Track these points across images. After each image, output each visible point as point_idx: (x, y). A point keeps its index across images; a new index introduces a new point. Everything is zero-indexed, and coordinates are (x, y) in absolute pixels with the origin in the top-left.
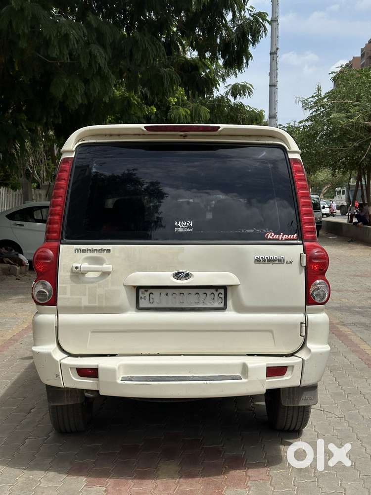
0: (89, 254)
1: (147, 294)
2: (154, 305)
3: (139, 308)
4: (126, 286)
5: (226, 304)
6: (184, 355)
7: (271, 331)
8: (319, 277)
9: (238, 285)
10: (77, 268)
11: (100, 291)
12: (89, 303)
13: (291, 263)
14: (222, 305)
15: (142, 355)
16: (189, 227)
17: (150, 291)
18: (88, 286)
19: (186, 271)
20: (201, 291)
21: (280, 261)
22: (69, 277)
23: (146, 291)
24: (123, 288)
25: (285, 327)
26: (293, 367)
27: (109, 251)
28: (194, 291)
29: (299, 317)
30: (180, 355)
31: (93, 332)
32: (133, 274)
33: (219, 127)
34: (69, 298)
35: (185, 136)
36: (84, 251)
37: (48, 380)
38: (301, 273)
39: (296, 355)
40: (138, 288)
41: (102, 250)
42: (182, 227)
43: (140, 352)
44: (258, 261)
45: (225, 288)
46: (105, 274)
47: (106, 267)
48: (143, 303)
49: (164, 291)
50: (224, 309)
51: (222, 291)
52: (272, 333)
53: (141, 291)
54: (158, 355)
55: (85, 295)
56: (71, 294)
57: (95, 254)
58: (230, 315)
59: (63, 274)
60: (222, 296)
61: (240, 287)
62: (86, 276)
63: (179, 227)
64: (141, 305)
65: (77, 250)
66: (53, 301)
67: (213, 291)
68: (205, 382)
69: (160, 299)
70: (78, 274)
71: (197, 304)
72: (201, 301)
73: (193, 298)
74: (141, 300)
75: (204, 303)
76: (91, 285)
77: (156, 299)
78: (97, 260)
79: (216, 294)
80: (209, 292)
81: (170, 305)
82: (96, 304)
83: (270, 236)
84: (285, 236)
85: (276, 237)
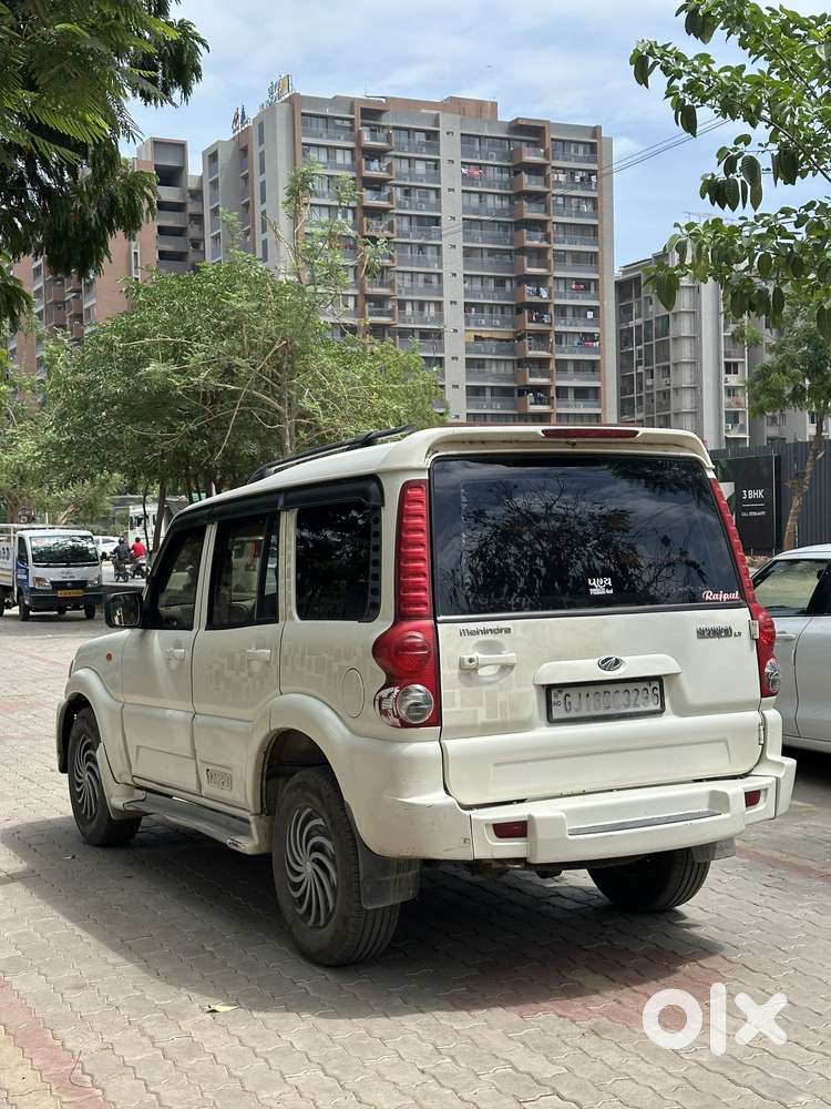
0: (482, 637)
1: (561, 698)
2: (573, 714)
3: (551, 721)
4: (537, 686)
5: (663, 705)
6: (618, 790)
7: (724, 741)
9: (677, 674)
10: (471, 660)
11: (501, 697)
12: (488, 717)
13: (740, 634)
14: (658, 707)
15: (562, 796)
16: (607, 587)
17: (565, 691)
18: (485, 688)
19: (615, 656)
20: (631, 687)
21: (727, 632)
22: (456, 677)
23: (560, 692)
24: (533, 688)
25: (741, 731)
26: (766, 790)
27: (508, 631)
28: (621, 687)
29: (755, 716)
30: (612, 790)
31: (496, 765)
32: (544, 666)
33: (637, 432)
34: (458, 712)
35: (574, 444)
36: (473, 633)
37: (447, 850)
38: (752, 649)
39: (753, 773)
40: (549, 690)
41: (498, 629)
42: (599, 587)
43: (558, 792)
44: (702, 634)
45: (659, 679)
46: (506, 668)
47: (508, 656)
48: (558, 713)
49: (584, 691)
50: (661, 712)
51: (656, 684)
52: (726, 743)
53: (554, 692)
54: (585, 793)
55: (482, 705)
57: (490, 637)
58: (669, 720)
59: (448, 672)
60: (658, 692)
61: (682, 677)
62: (481, 672)
63: (593, 587)
64: (556, 715)
65: (462, 633)
66: (436, 720)
67: (645, 685)
68: (685, 823)
69: (580, 704)
70: (468, 670)
71: (627, 706)
72: (632, 702)
73: (622, 698)
74: (554, 708)
75: (636, 705)
76: (489, 688)
77: (575, 705)
78: (491, 647)
79: (650, 689)
80: (641, 686)
81: (593, 712)
82: (498, 719)
83: (709, 595)
84: (726, 596)
85: (716, 597)
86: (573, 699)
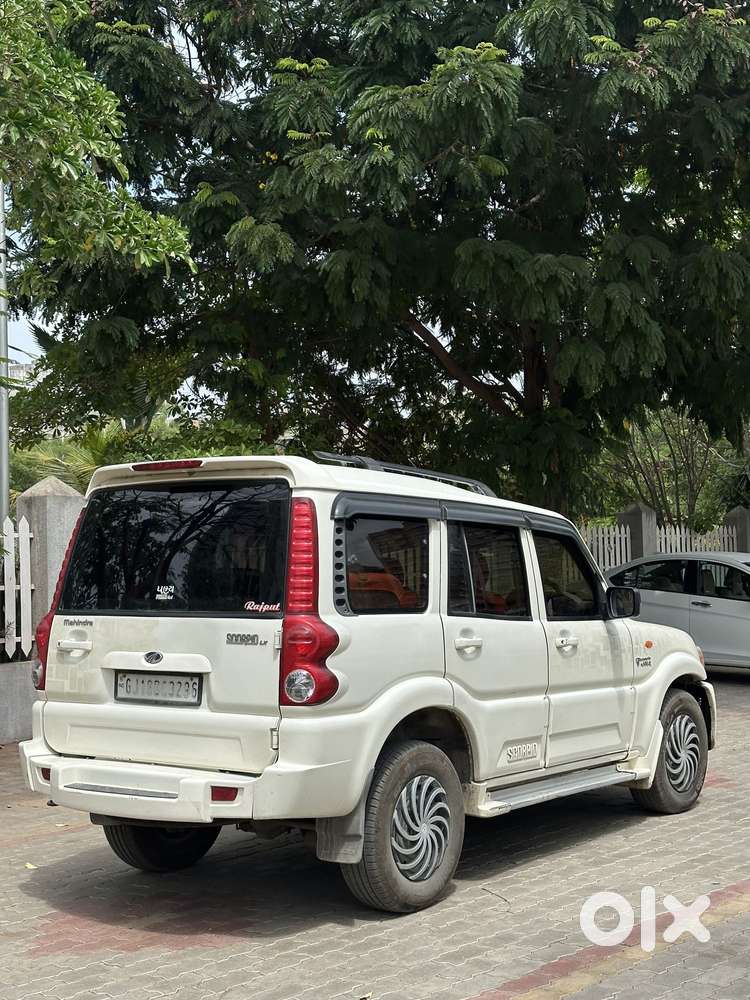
0: (75, 627)
1: (124, 682)
2: (131, 696)
3: (117, 699)
4: (105, 670)
5: (200, 698)
7: (239, 739)
8: (299, 665)
9: (208, 673)
10: (59, 644)
11: (80, 675)
12: (71, 689)
13: (266, 643)
14: (195, 700)
16: (170, 594)
17: (128, 676)
18: (71, 666)
19: (157, 652)
20: (176, 679)
21: (254, 640)
23: (124, 676)
25: (256, 734)
26: (245, 790)
27: (91, 624)
28: (169, 679)
29: (271, 721)
31: (72, 726)
32: (111, 653)
33: (201, 462)
34: (55, 681)
36: (71, 623)
38: (275, 658)
40: (117, 672)
41: (86, 623)
42: (163, 593)
44: (231, 639)
45: (199, 676)
46: (87, 652)
47: (88, 644)
48: (122, 693)
49: (141, 678)
50: (197, 705)
51: (196, 680)
53: (120, 675)
54: (130, 761)
55: (67, 679)
56: (57, 677)
57: (80, 628)
58: (203, 713)
60: (196, 687)
61: (211, 676)
62: (72, 654)
63: (160, 593)
64: (119, 695)
65: (66, 623)
66: (42, 684)
67: (188, 679)
69: (137, 688)
70: (64, 652)
71: (171, 695)
72: (175, 693)
73: (168, 688)
74: (119, 688)
75: (178, 696)
76: (73, 666)
77: (133, 688)
78: (81, 635)
79: (191, 683)
80: (184, 680)
81: (146, 697)
82: (76, 691)
83: (250, 605)
84: (266, 607)
85: (256, 607)
86: (133, 683)
